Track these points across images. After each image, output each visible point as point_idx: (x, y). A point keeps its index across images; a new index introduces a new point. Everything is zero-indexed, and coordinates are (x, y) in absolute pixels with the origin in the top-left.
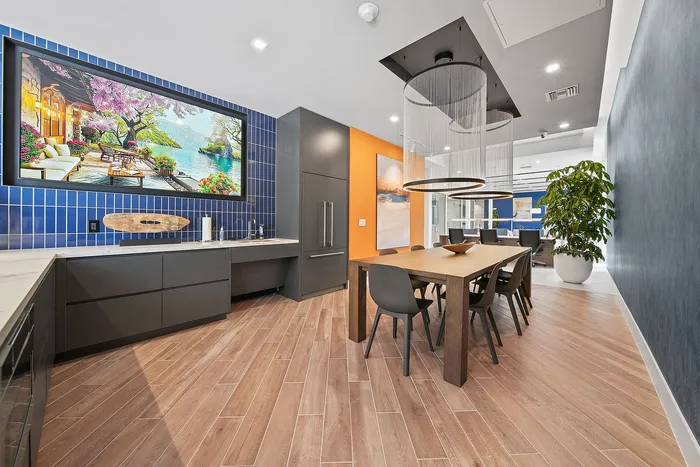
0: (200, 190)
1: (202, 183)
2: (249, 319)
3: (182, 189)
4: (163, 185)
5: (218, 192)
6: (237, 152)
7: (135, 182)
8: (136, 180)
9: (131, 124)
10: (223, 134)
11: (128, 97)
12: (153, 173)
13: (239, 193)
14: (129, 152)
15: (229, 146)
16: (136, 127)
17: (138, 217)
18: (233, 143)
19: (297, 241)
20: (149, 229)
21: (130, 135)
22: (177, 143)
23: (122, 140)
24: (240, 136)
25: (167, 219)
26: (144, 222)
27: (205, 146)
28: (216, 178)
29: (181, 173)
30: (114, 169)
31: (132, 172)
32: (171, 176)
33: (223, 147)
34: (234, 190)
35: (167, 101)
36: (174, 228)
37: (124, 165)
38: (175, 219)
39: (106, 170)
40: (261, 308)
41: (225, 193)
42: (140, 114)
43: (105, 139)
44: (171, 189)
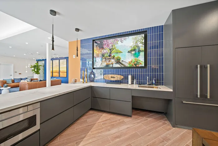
0: (128, 66)
1: (129, 63)
2: (138, 123)
3: (123, 66)
4: (118, 66)
5: (135, 66)
6: (142, 48)
7: (111, 66)
8: (111, 65)
9: (110, 50)
10: (136, 43)
11: (110, 42)
12: (115, 62)
13: (143, 65)
14: (110, 57)
15: (138, 47)
16: (111, 50)
17: (110, 76)
18: (140, 45)
19: (172, 90)
20: (112, 79)
21: (110, 53)
22: (121, 51)
23: (109, 55)
24: (143, 41)
25: (117, 76)
26: (111, 77)
27: (130, 49)
28: (134, 60)
29: (122, 61)
30: (107, 63)
31: (111, 63)
32: (120, 62)
33: (136, 48)
34: (141, 64)
35: (118, 39)
36: (119, 79)
37: (109, 61)
38: (119, 76)
39: (106, 63)
40: (149, 119)
41: (137, 66)
42: (112, 46)
43: (106, 55)
44: (120, 66)
